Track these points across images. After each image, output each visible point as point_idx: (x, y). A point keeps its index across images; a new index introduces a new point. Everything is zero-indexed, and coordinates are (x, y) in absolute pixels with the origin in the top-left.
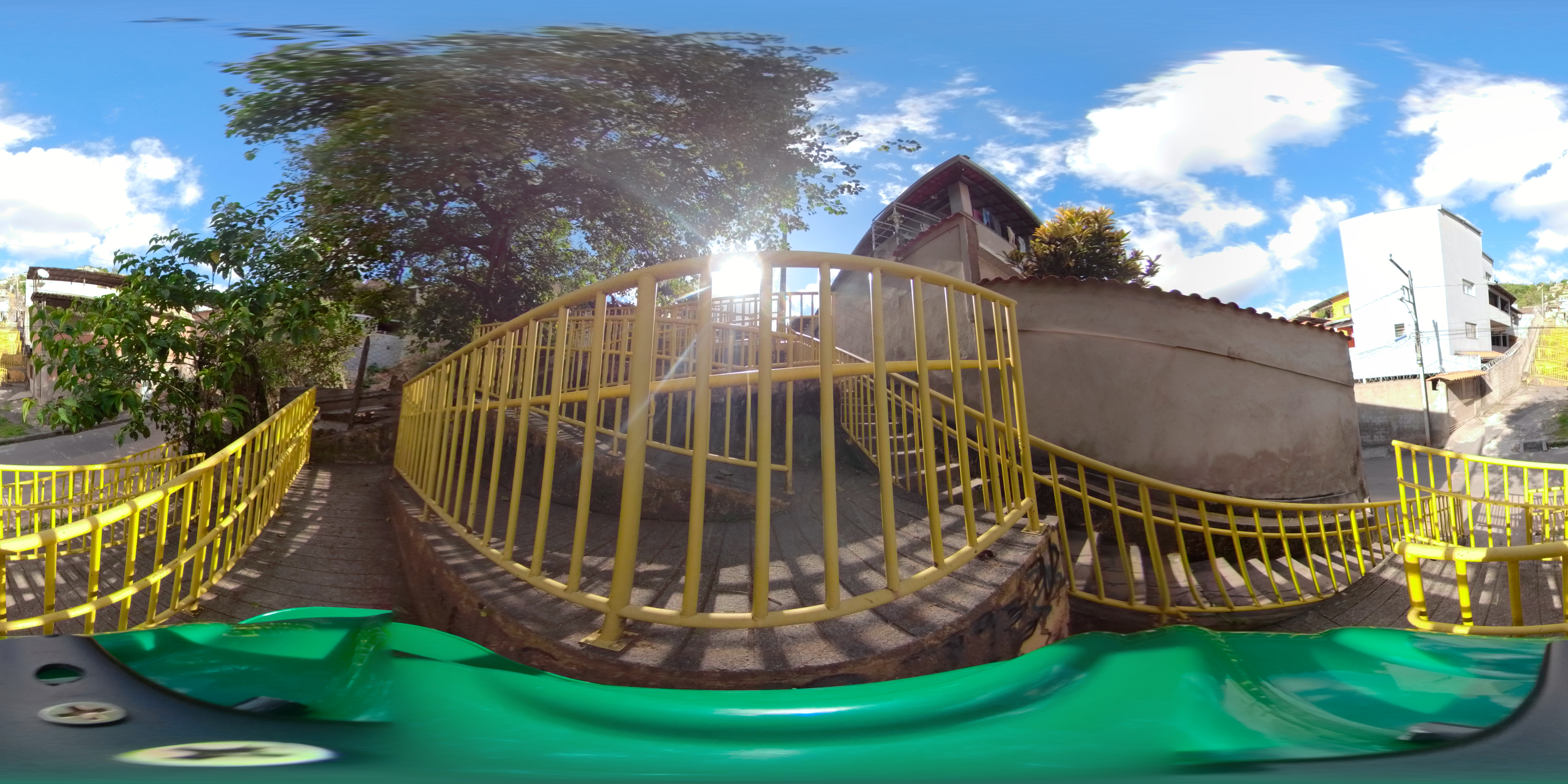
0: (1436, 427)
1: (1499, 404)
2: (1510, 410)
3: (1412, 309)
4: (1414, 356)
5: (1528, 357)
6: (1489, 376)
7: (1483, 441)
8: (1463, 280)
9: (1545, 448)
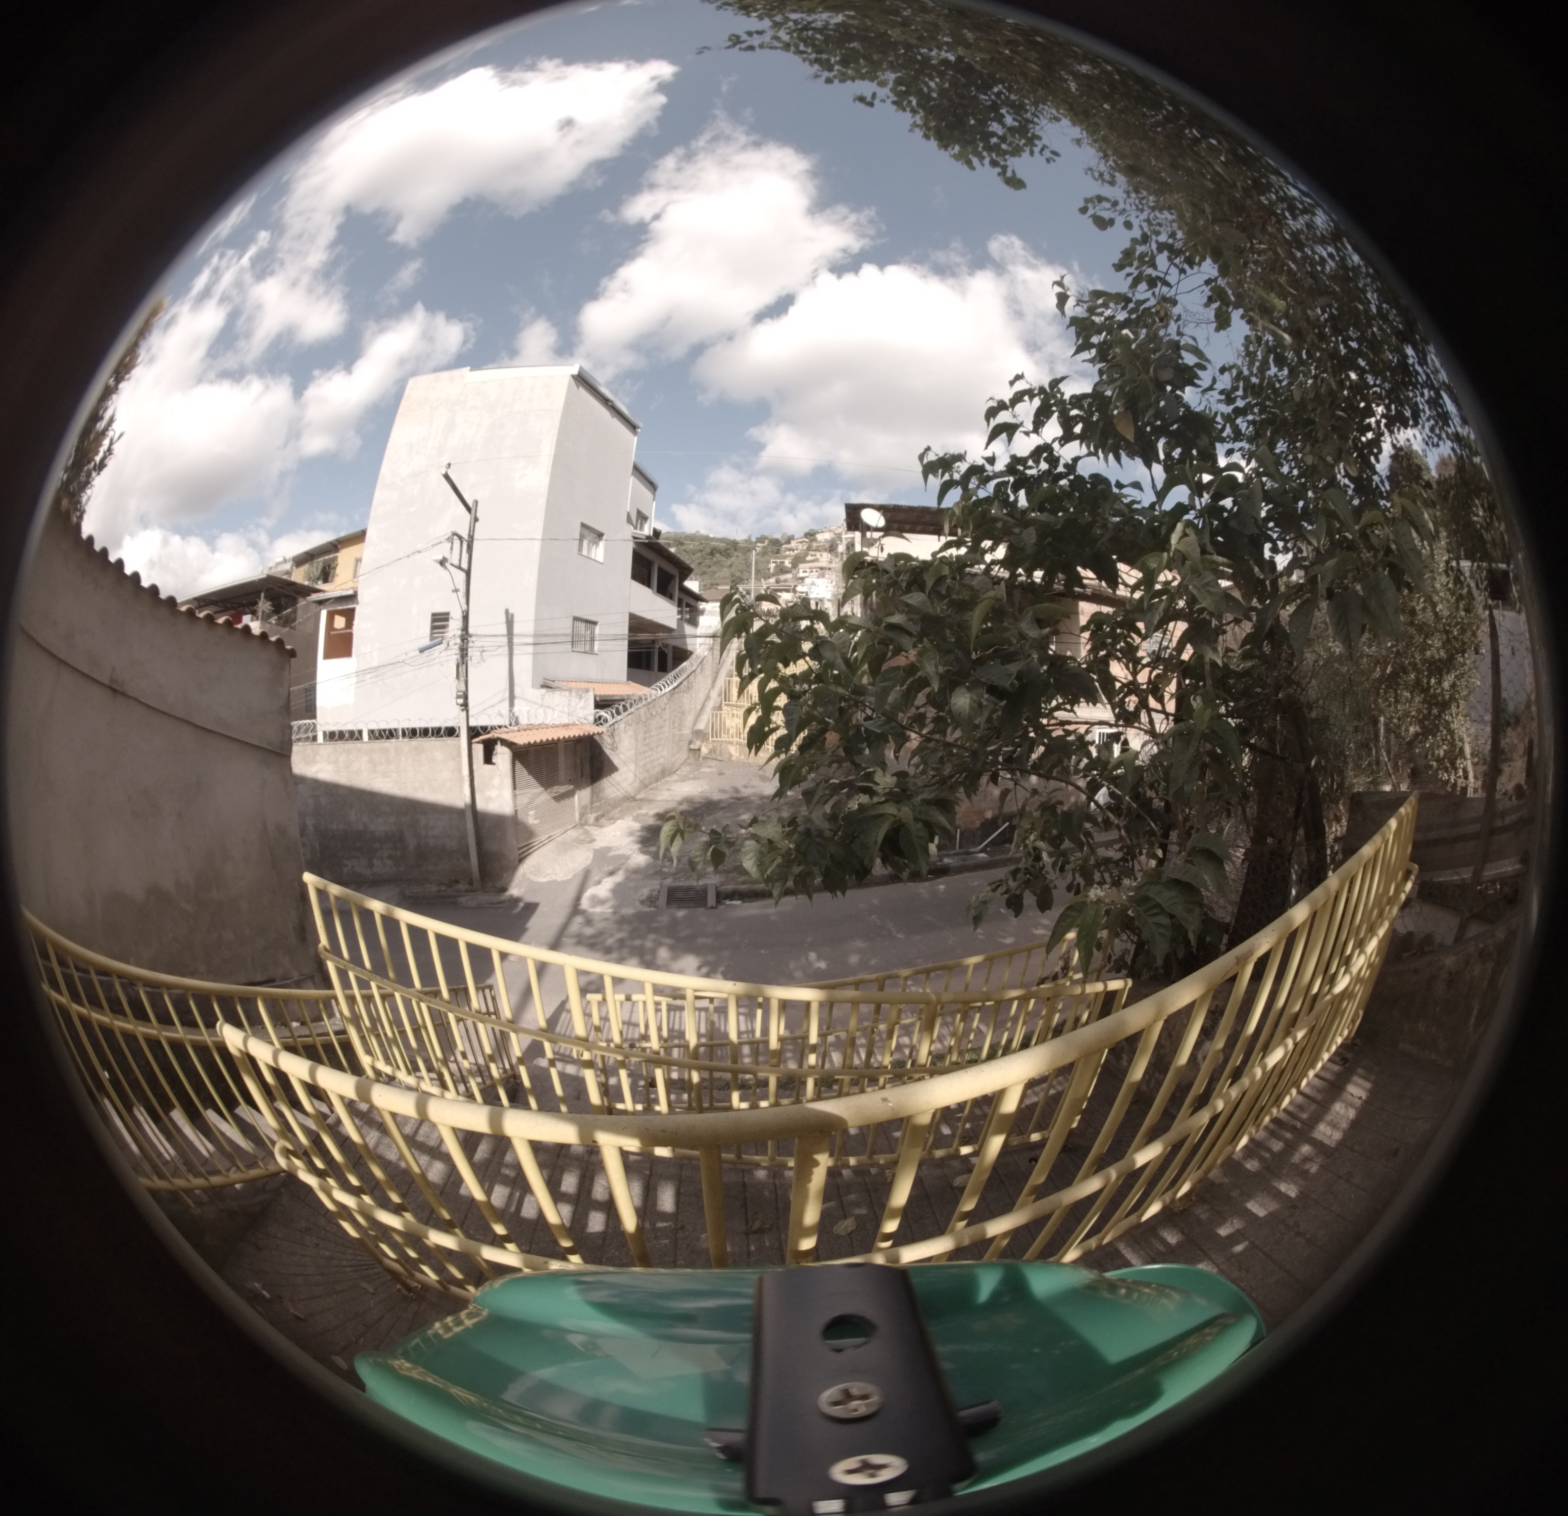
0: (491, 846)
1: (633, 799)
2: (653, 812)
3: (462, 587)
4: (452, 686)
5: (708, 698)
6: (612, 736)
7: (585, 879)
8: (583, 525)
9: (711, 900)
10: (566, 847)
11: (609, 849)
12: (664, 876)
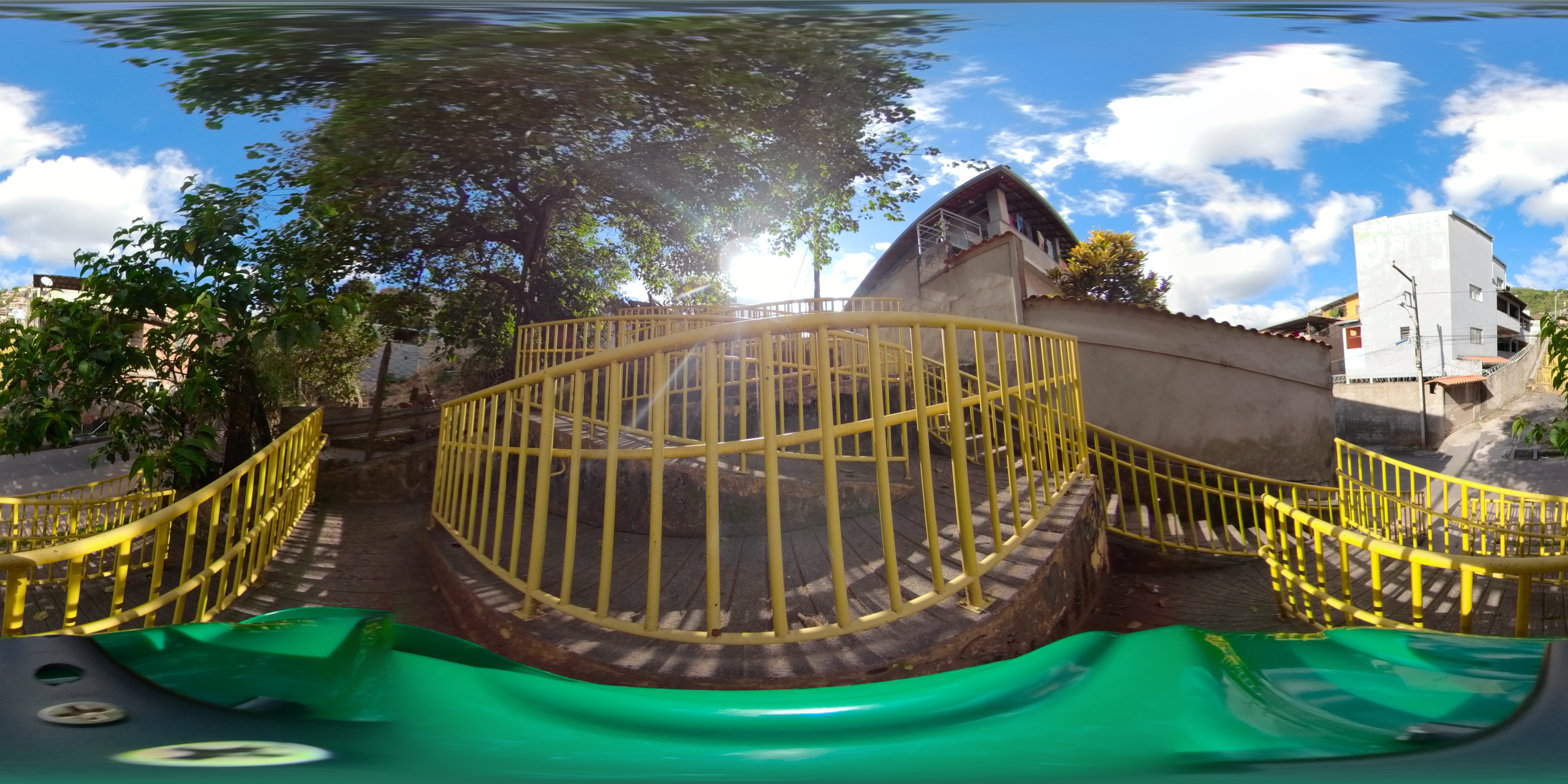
0: (1432, 430)
1: (1500, 410)
2: (1510, 416)
3: (1414, 315)
4: (1414, 358)
5: (1535, 364)
6: (1491, 381)
7: (1476, 446)
8: (1471, 285)
9: (1535, 456)
10: (1468, 431)
11: (1488, 432)
12: (1514, 445)
